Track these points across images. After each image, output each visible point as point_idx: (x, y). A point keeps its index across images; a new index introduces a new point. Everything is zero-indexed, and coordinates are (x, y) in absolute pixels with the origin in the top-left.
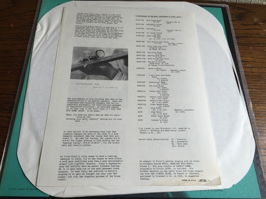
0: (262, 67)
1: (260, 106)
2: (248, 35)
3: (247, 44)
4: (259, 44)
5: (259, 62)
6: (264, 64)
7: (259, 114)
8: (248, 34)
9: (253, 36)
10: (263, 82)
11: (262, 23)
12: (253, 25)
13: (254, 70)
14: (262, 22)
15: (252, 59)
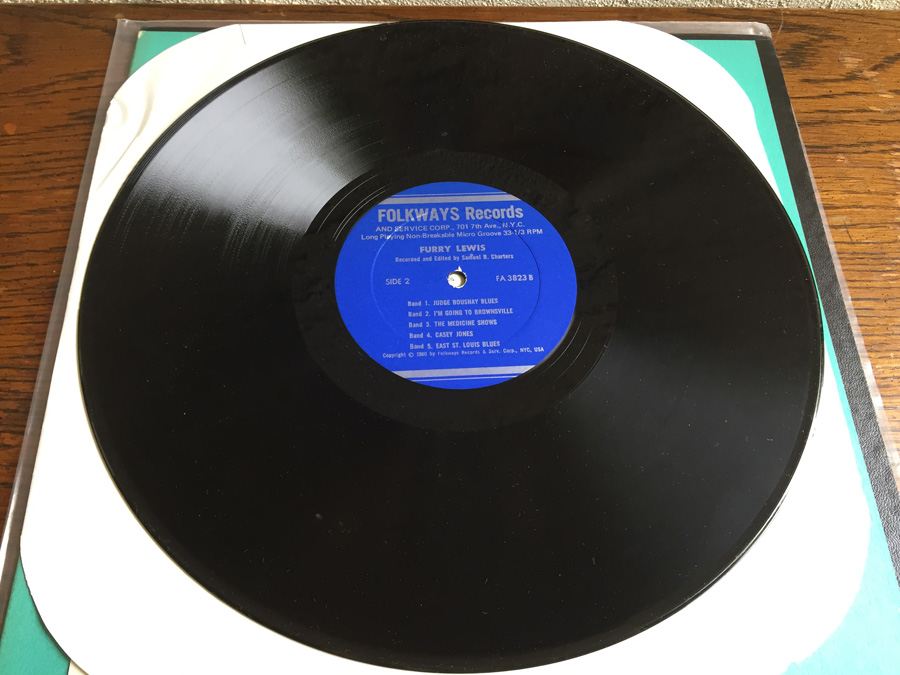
0: (884, 224)
1: (887, 361)
2: (830, 114)
3: (826, 147)
4: (870, 144)
5: (873, 207)
6: (891, 212)
7: (888, 386)
8: (827, 111)
9: (846, 117)
10: (891, 275)
11: (873, 74)
12: (844, 80)
13: (857, 234)
14: (874, 69)
15: (847, 195)
